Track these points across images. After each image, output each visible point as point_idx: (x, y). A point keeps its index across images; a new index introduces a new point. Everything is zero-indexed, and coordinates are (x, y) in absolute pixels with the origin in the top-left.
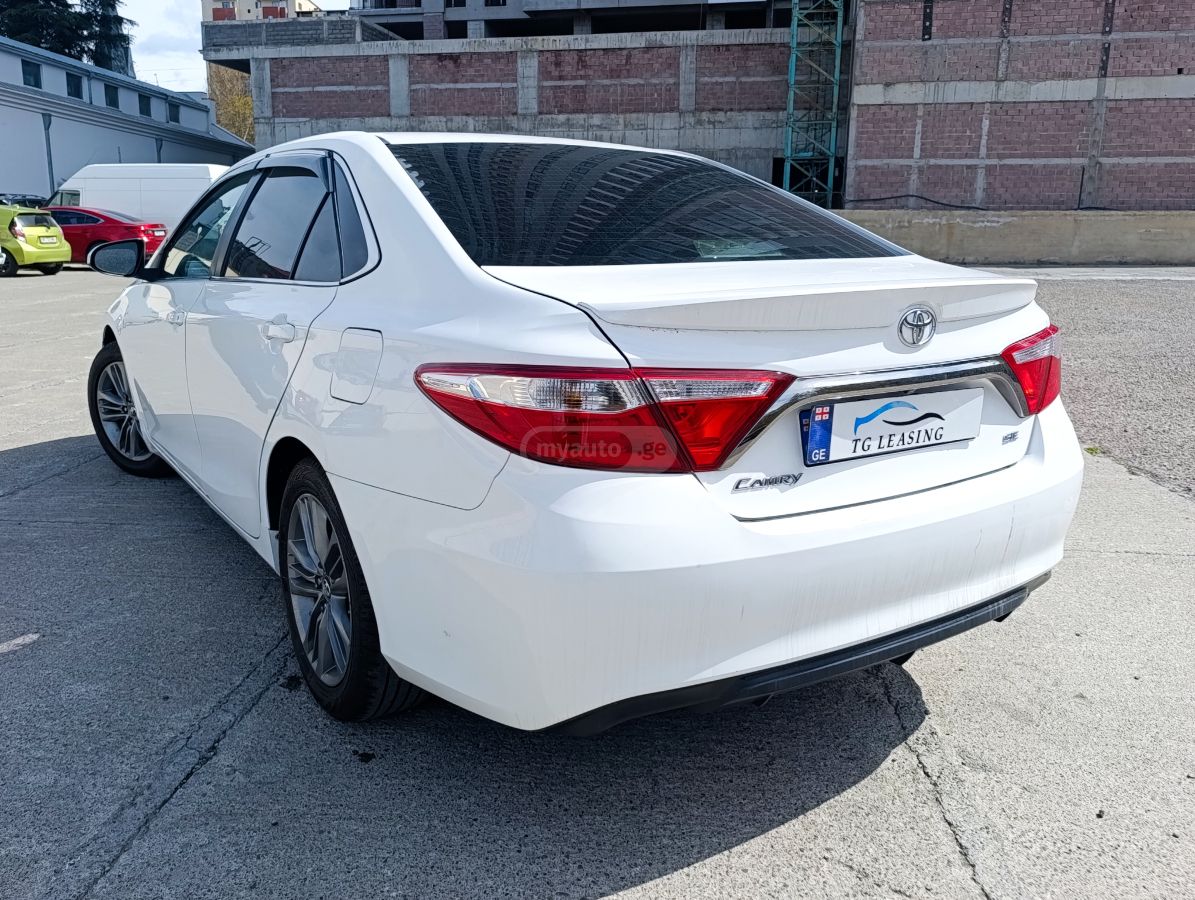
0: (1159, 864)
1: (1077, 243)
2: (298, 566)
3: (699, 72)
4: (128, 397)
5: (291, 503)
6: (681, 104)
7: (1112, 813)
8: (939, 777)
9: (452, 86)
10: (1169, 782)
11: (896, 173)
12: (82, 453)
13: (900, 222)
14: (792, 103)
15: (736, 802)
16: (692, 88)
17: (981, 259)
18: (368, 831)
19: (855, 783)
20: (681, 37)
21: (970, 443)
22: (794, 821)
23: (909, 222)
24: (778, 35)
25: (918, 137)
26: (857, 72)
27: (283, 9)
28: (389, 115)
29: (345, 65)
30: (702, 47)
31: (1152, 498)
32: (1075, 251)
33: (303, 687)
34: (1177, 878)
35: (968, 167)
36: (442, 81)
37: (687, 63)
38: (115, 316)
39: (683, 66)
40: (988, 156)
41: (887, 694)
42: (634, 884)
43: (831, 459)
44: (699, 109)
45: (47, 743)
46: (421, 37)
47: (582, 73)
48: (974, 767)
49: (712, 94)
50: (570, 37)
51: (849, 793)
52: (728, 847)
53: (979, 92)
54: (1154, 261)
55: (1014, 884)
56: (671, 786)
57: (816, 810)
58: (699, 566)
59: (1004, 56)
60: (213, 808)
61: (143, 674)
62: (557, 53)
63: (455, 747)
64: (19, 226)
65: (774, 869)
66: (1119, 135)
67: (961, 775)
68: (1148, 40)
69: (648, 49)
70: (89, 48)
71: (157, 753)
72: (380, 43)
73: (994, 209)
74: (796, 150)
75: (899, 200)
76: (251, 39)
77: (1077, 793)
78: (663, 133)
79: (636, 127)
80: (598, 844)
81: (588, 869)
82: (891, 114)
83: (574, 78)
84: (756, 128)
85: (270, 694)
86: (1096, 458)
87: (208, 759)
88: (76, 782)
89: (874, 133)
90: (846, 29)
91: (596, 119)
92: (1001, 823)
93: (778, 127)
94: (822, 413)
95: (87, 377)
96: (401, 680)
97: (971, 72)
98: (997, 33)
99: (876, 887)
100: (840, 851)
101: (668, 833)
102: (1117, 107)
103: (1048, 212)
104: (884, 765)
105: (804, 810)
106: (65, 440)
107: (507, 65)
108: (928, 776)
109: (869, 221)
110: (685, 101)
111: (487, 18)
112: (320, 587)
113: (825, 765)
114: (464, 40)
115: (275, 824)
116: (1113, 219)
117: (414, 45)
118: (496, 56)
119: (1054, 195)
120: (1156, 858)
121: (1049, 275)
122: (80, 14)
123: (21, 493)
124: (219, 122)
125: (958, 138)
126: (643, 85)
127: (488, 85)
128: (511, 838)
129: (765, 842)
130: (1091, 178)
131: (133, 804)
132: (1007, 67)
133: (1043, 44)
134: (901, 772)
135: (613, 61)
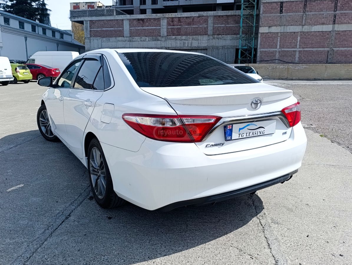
0: (322, 249)
1: (326, 73)
2: (93, 166)
3: (214, 23)
4: (48, 120)
5: (91, 150)
6: (209, 33)
7: (311, 236)
8: (265, 226)
9: (142, 28)
10: (328, 228)
11: (272, 53)
12: (35, 135)
13: (273, 67)
14: (241, 32)
15: (208, 231)
16: (212, 28)
17: (297, 78)
18: (110, 237)
19: (241, 227)
20: (209, 13)
21: (273, 135)
22: (224, 236)
23: (276, 67)
24: (237, 12)
25: (279, 42)
26: (260, 23)
27: (93, 6)
28: (124, 37)
29: (111, 22)
30: (215, 16)
31: (336, 150)
32: (325, 76)
33: (94, 199)
34: (326, 253)
35: (294, 51)
36: (139, 27)
37: (210, 21)
38: (44, 97)
39: (209, 22)
40: (300, 48)
41: (253, 203)
42: (179, 252)
43: (232, 139)
44: (214, 34)
45: (25, 213)
46: (133, 14)
47: (180, 24)
48: (275, 223)
49: (218, 30)
50: (176, 14)
51: (239, 229)
52: (205, 243)
53: (297, 29)
54: (350, 79)
55: (281, 254)
56: (191, 227)
57: (230, 234)
58: (195, 167)
59: (304, 18)
60: (69, 230)
61: (51, 196)
62: (172, 18)
63: (134, 216)
64: (18, 70)
65: (217, 249)
66: (339, 41)
67: (271, 225)
68: (348, 13)
69: (199, 17)
70: (38, 18)
71: (54, 216)
72: (121, 16)
73: (301, 64)
74: (242, 46)
75: (273, 61)
76: (84, 15)
77: (302, 230)
78: (204, 41)
79: (195, 40)
80: (170, 241)
81: (167, 248)
82: (270, 35)
83: (177, 25)
84: (231, 40)
85: (85, 201)
86: (323, 138)
87: (68, 218)
88: (33, 223)
89: (265, 41)
90: (257, 10)
91: (184, 37)
92: (280, 238)
93: (237, 39)
94: (230, 127)
95: (37, 113)
96: (119, 197)
97: (294, 23)
98: (302, 11)
99: (244, 254)
100: (235, 244)
101: (189, 239)
102: (338, 33)
103: (317, 64)
104: (250, 222)
105: (227, 233)
106: (30, 131)
107: (158, 22)
108: (262, 225)
109: (264, 67)
110: (210, 32)
111: (152, 8)
112: (98, 172)
113: (234, 222)
114: (145, 15)
115: (85, 235)
116: (337, 66)
117: (131, 16)
118: (155, 19)
119: (319, 59)
120: (322, 248)
121: (317, 83)
122: (35, 8)
123: (19, 146)
124: (75, 38)
125: (291, 42)
126: (197, 27)
127: (152, 28)
128: (147, 239)
129: (215, 242)
130: (330, 54)
131: (48, 229)
132: (305, 21)
133: (316, 15)
134: (254, 224)
135: (188, 21)
